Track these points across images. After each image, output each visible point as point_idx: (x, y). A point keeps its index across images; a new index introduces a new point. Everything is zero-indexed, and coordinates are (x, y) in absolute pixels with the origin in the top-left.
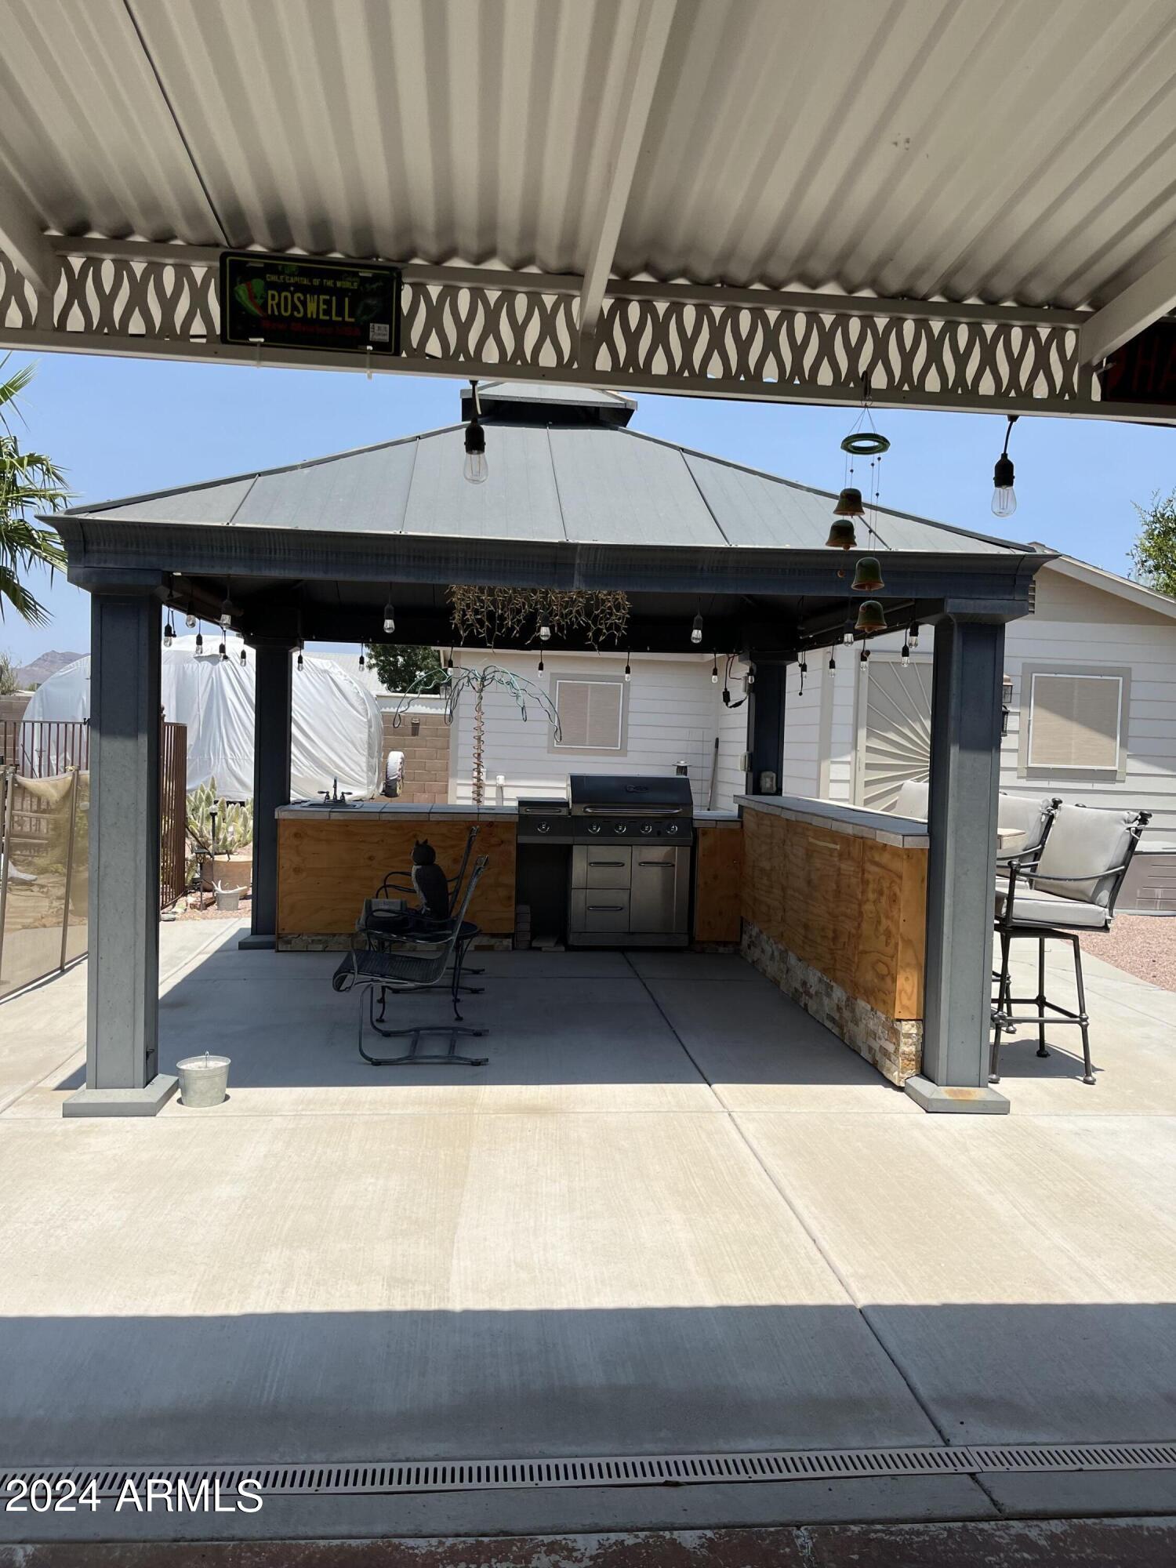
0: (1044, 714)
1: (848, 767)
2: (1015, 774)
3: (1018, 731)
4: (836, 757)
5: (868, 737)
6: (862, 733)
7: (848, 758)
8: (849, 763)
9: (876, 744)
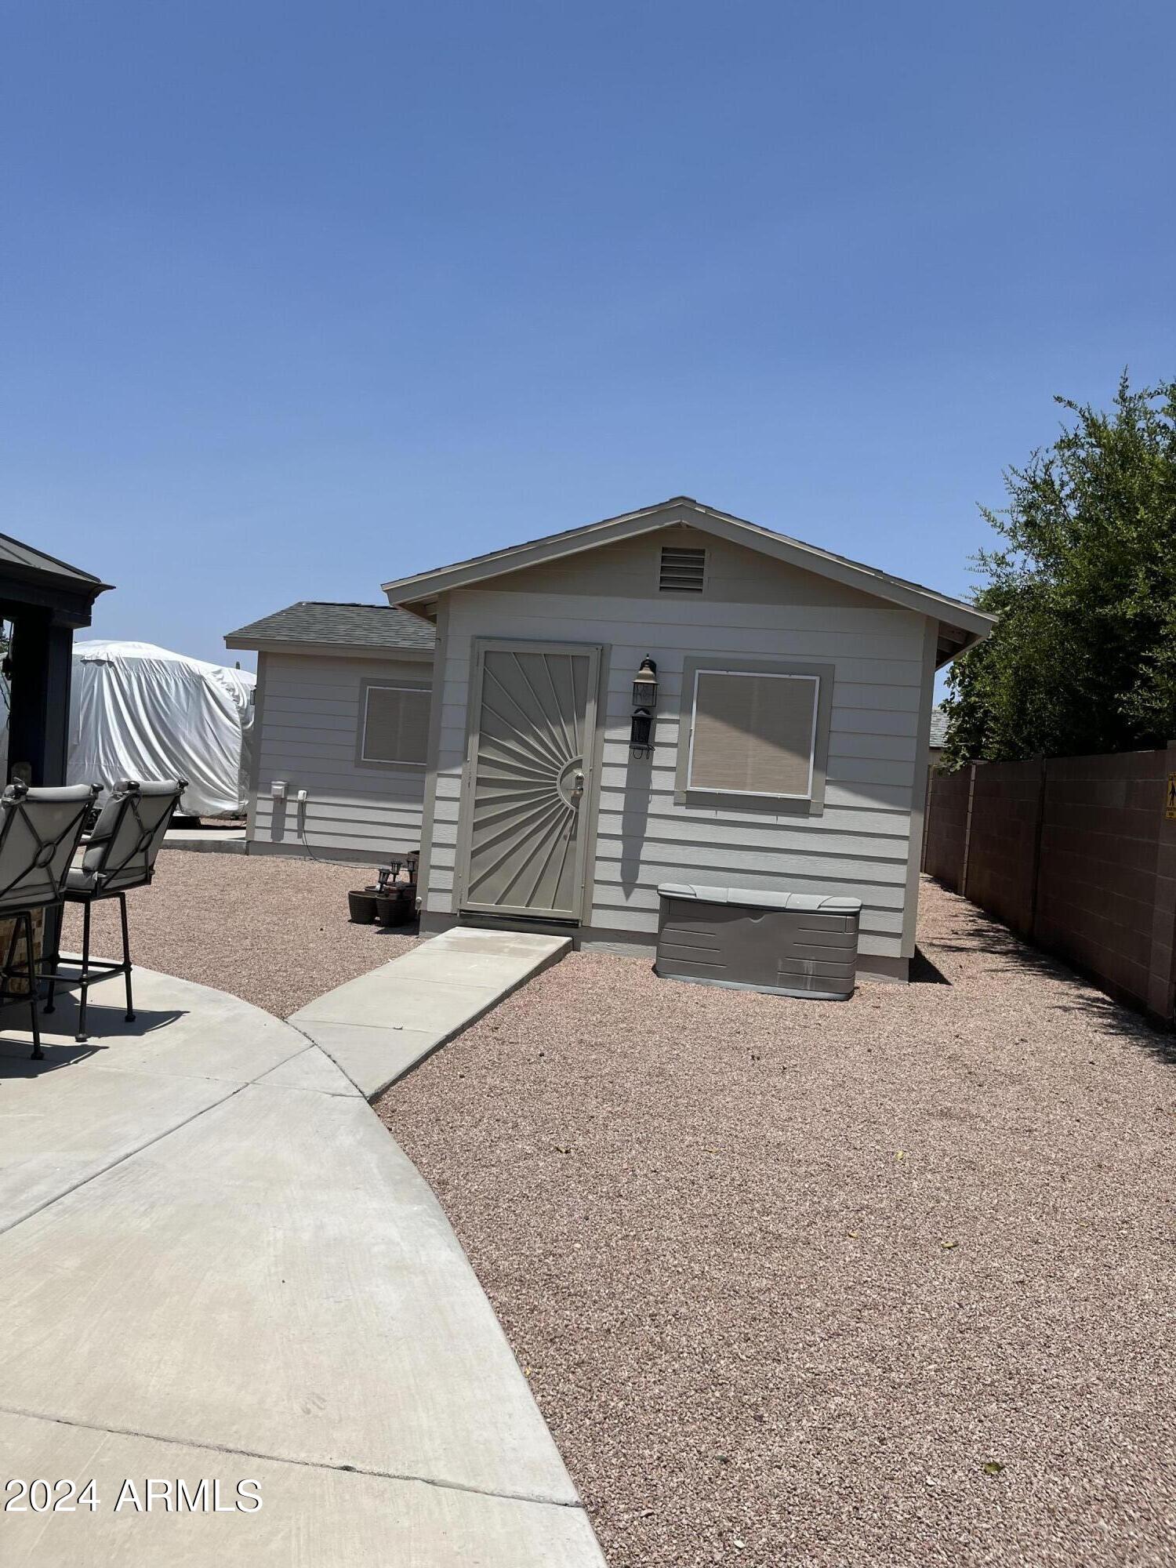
0: (708, 722)
1: (458, 782)
2: (671, 799)
3: (677, 744)
4: (441, 770)
5: (480, 746)
6: (474, 741)
7: (458, 771)
8: (459, 776)
9: (490, 754)
